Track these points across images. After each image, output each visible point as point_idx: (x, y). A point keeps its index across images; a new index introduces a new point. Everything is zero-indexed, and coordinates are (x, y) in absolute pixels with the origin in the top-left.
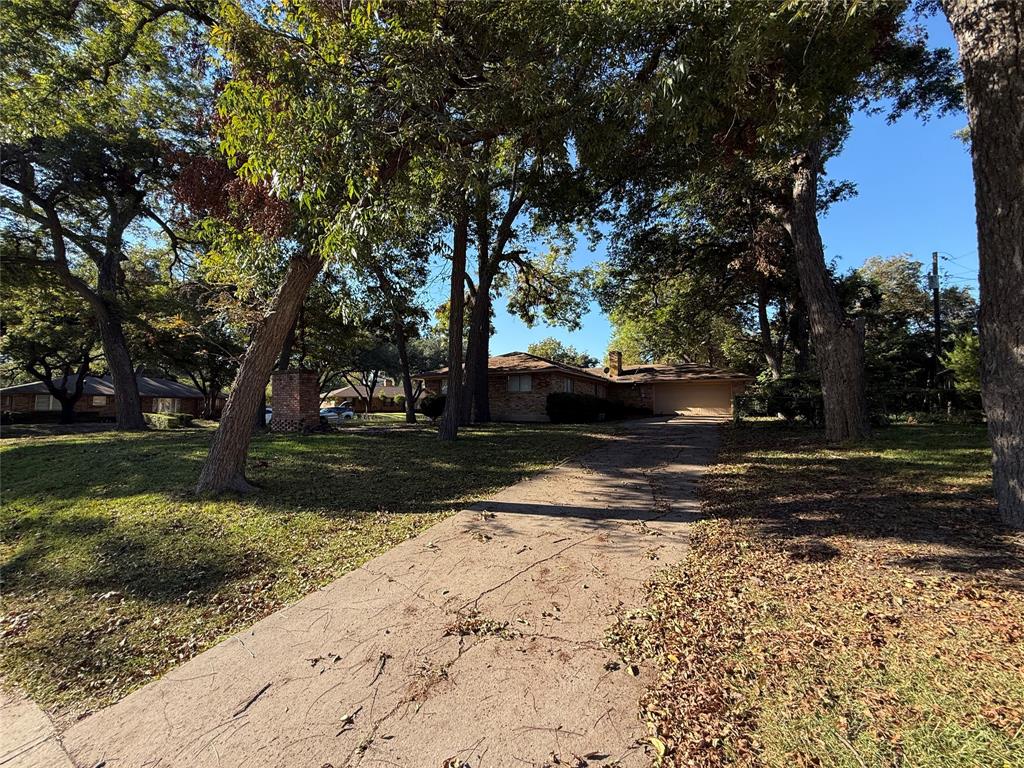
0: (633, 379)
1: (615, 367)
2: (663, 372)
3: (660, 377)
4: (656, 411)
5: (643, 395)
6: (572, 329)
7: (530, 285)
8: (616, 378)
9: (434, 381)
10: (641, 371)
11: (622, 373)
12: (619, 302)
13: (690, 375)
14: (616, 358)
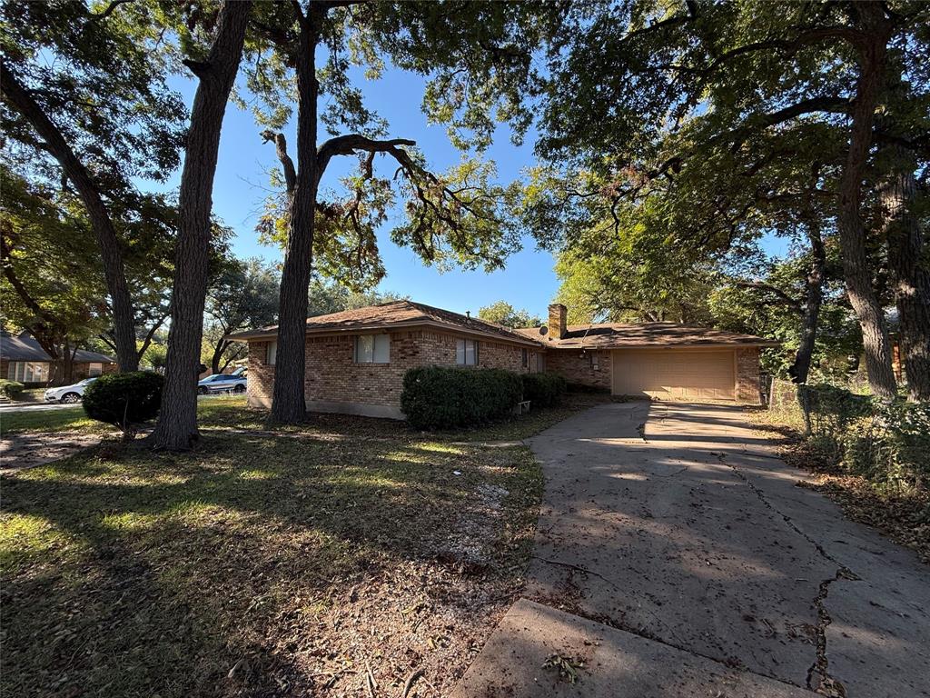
0: (580, 343)
1: (556, 326)
2: (626, 334)
3: (621, 341)
4: (615, 391)
5: (596, 367)
6: (490, 268)
7: (425, 201)
8: (557, 342)
9: (259, 344)
10: (592, 332)
11: (566, 335)
12: (562, 233)
13: (667, 338)
14: (557, 313)
